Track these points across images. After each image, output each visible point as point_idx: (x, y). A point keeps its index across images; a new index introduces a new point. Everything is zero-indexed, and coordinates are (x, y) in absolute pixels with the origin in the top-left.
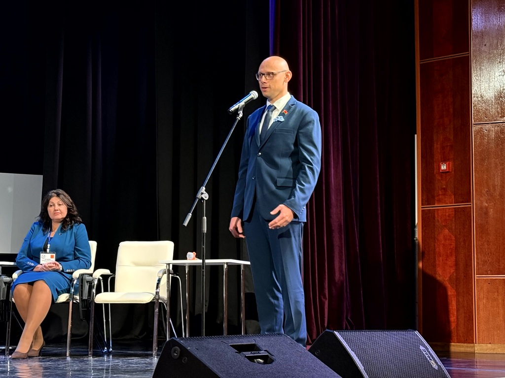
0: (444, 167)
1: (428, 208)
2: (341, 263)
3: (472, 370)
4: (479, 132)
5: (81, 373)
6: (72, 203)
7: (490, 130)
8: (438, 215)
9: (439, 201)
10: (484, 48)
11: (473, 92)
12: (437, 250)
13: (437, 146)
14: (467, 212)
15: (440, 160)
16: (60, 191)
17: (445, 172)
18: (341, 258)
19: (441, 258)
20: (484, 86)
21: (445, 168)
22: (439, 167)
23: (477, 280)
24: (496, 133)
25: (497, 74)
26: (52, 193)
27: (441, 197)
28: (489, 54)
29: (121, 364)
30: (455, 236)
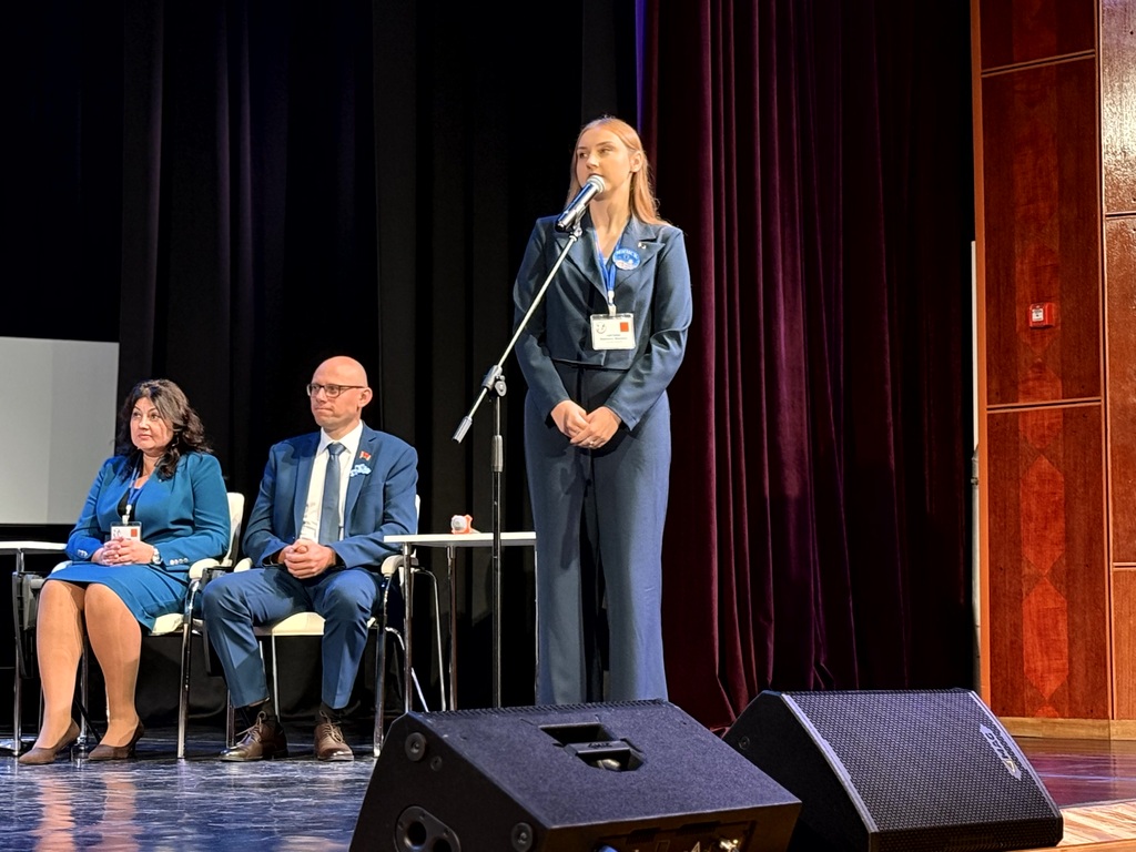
0: (1037, 316)
1: (1002, 409)
3: (1104, 780)
4: (1119, 233)
5: (207, 794)
8: (1025, 427)
9: (1028, 393)
10: (1128, 40)
11: (1104, 141)
12: (1023, 505)
13: (1022, 268)
14: (1091, 420)
15: (1029, 300)
17: (1040, 327)
19: (1032, 525)
20: (1131, 126)
21: (1041, 316)
22: (1028, 316)
23: (1115, 573)
27: (1031, 384)
29: (298, 775)
30: (1065, 475)
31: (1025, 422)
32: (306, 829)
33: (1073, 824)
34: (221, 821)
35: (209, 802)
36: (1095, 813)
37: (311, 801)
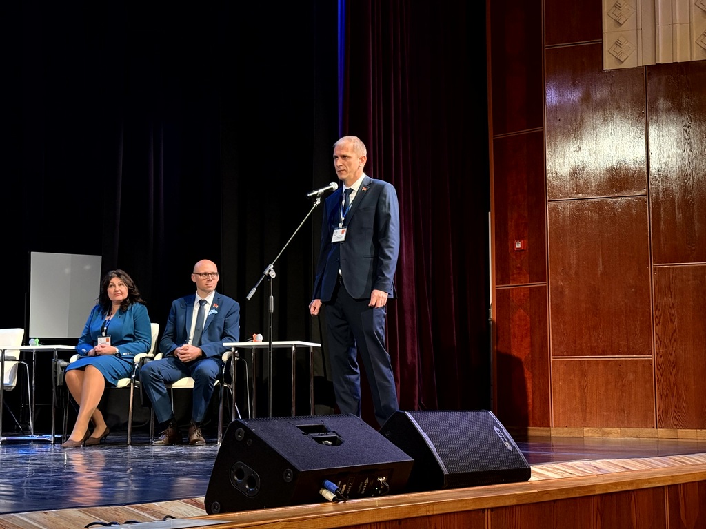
0: (518, 245)
1: (502, 287)
2: (413, 345)
3: (548, 453)
4: (554, 209)
5: (141, 460)
6: (133, 284)
7: (566, 207)
8: (513, 296)
9: (514, 280)
10: (558, 123)
11: (547, 168)
12: (512, 331)
13: (511, 224)
14: (542, 292)
15: (515, 238)
16: (121, 272)
17: (519, 250)
18: (413, 339)
19: (516, 339)
20: (559, 161)
21: (520, 246)
22: (514, 245)
23: (553, 361)
24: (571, 210)
25: (572, 149)
26: (112, 273)
27: (515, 276)
28: (564, 129)
29: (183, 451)
30: (531, 316)
31: (513, 293)
32: (187, 474)
33: (534, 472)
34: (149, 472)
35: (143, 463)
36: (545, 467)
37: (190, 463)
